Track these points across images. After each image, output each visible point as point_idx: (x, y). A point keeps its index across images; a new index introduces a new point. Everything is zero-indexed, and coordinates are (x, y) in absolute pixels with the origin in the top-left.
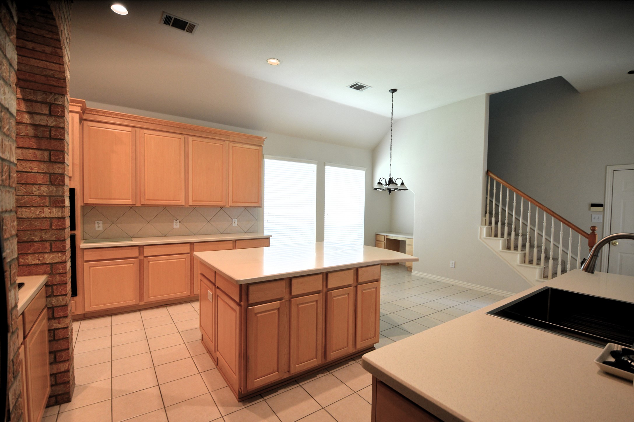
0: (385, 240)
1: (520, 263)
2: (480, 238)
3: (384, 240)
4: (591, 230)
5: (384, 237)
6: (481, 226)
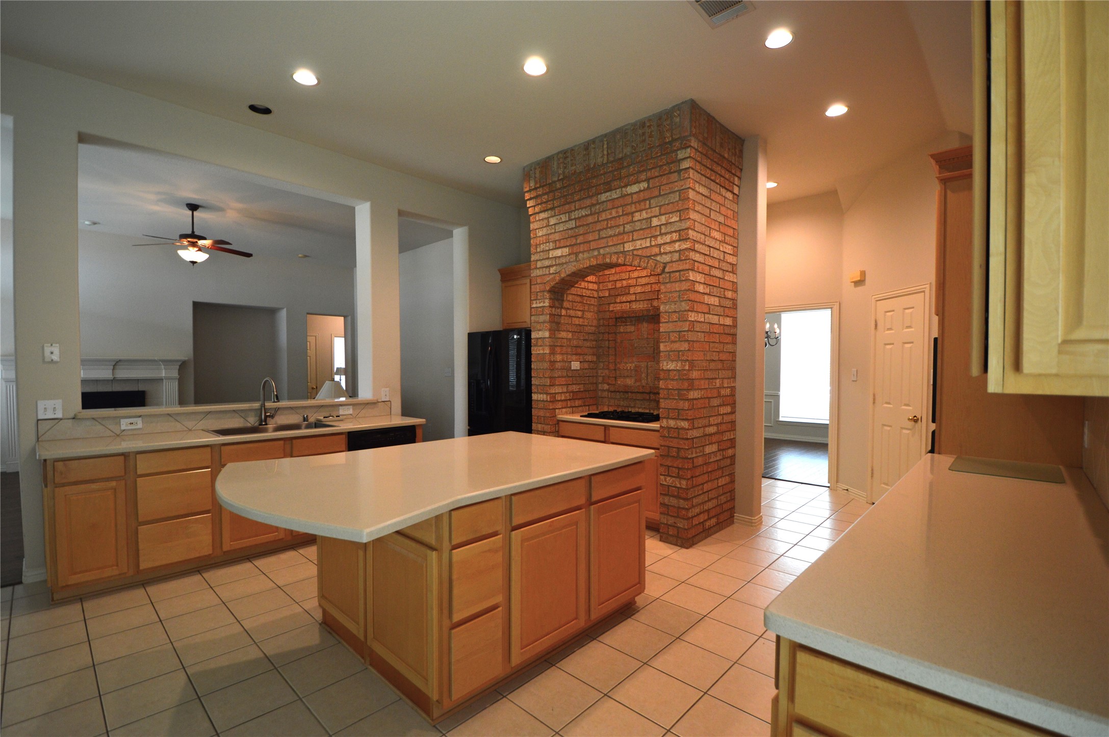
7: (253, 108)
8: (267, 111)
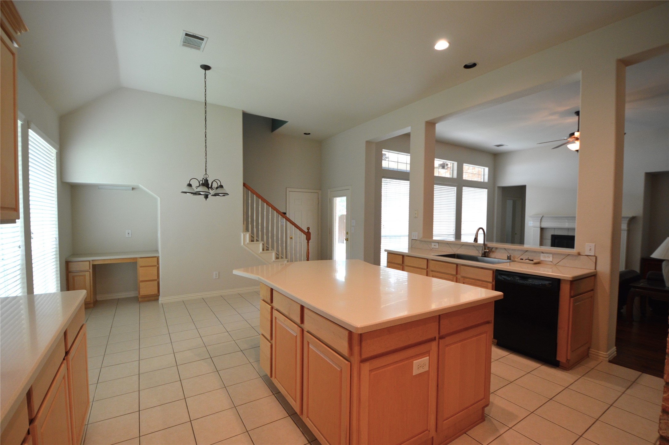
0: (90, 269)
1: (275, 260)
2: (244, 244)
3: (88, 269)
4: (307, 229)
5: (88, 263)
6: (244, 233)
7: (466, 67)
8: (474, 65)
